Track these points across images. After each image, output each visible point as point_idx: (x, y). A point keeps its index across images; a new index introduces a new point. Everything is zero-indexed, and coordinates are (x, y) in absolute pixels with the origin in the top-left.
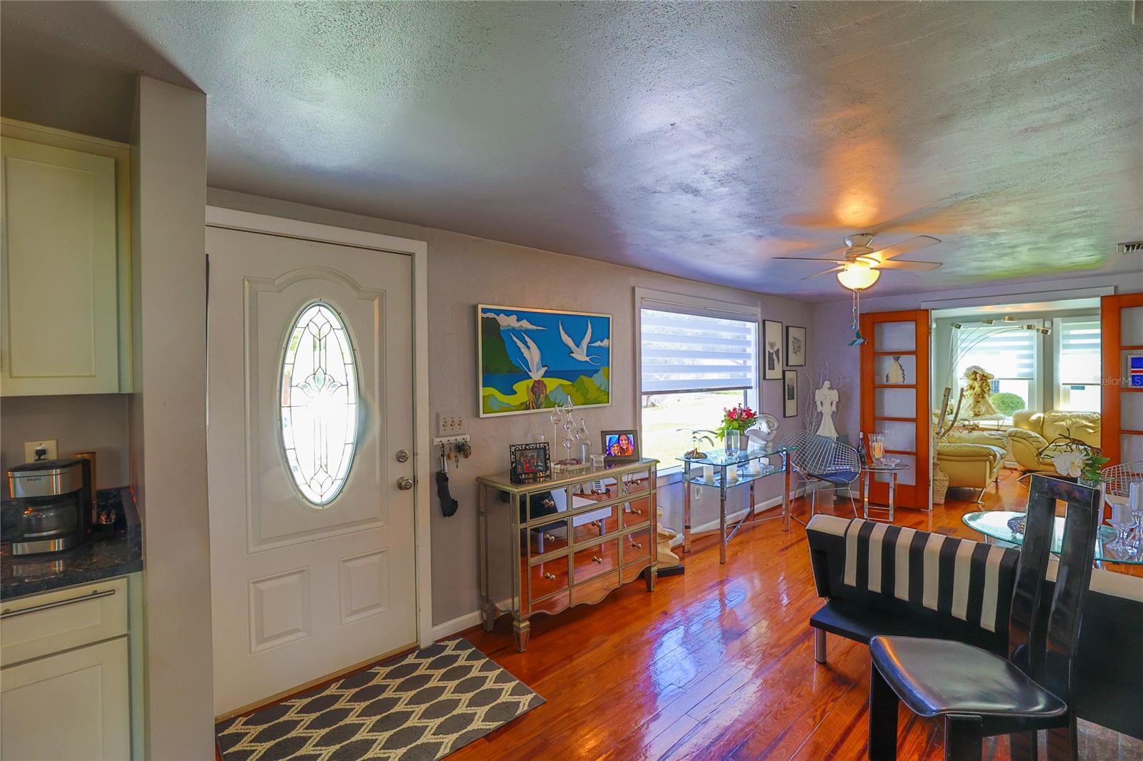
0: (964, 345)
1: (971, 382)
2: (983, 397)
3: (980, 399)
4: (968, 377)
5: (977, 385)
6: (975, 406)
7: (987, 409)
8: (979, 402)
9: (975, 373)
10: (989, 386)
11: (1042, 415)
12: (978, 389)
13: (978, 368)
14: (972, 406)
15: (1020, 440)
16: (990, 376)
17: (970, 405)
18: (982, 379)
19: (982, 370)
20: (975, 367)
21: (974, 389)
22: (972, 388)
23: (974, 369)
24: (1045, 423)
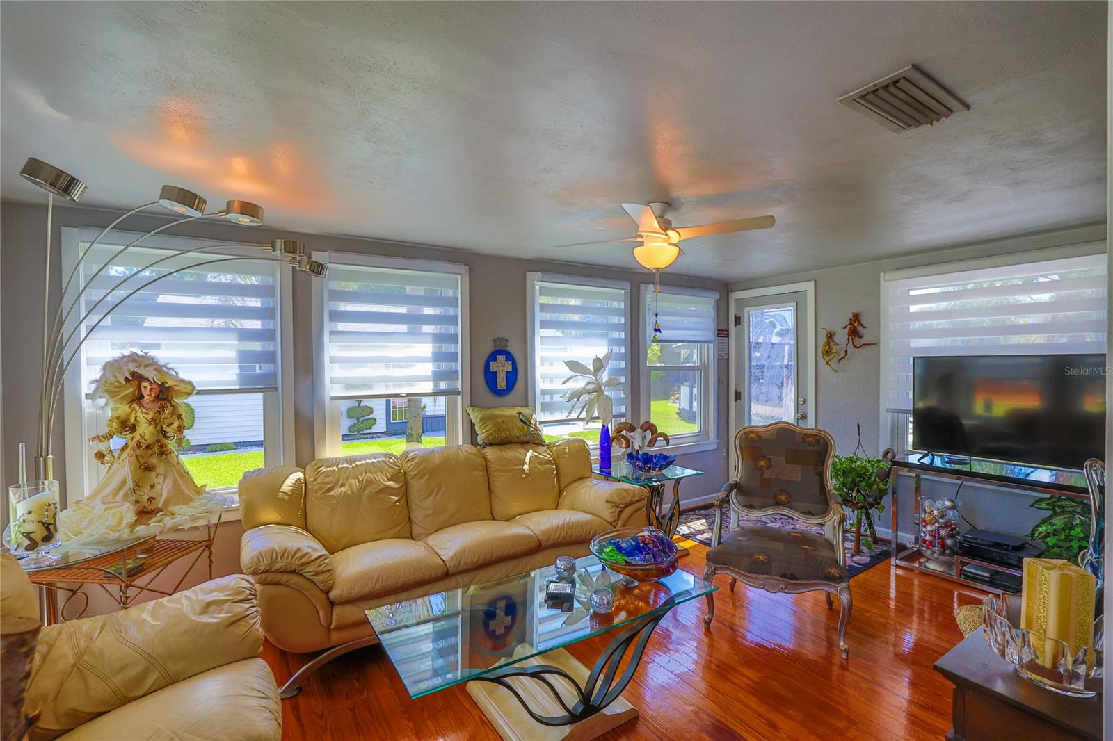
0: (95, 294)
1: (124, 409)
2: (163, 452)
3: (154, 460)
4: (112, 394)
5: (142, 417)
6: (137, 485)
7: (176, 486)
8: (148, 469)
9: (137, 378)
10: (179, 417)
11: (300, 475)
12: (145, 430)
13: (150, 362)
14: (130, 484)
15: (285, 578)
16: (182, 388)
17: (124, 482)
18: (158, 398)
19: (160, 369)
20: (133, 358)
21: (133, 428)
22: (127, 426)
23: (132, 367)
24: (309, 492)
